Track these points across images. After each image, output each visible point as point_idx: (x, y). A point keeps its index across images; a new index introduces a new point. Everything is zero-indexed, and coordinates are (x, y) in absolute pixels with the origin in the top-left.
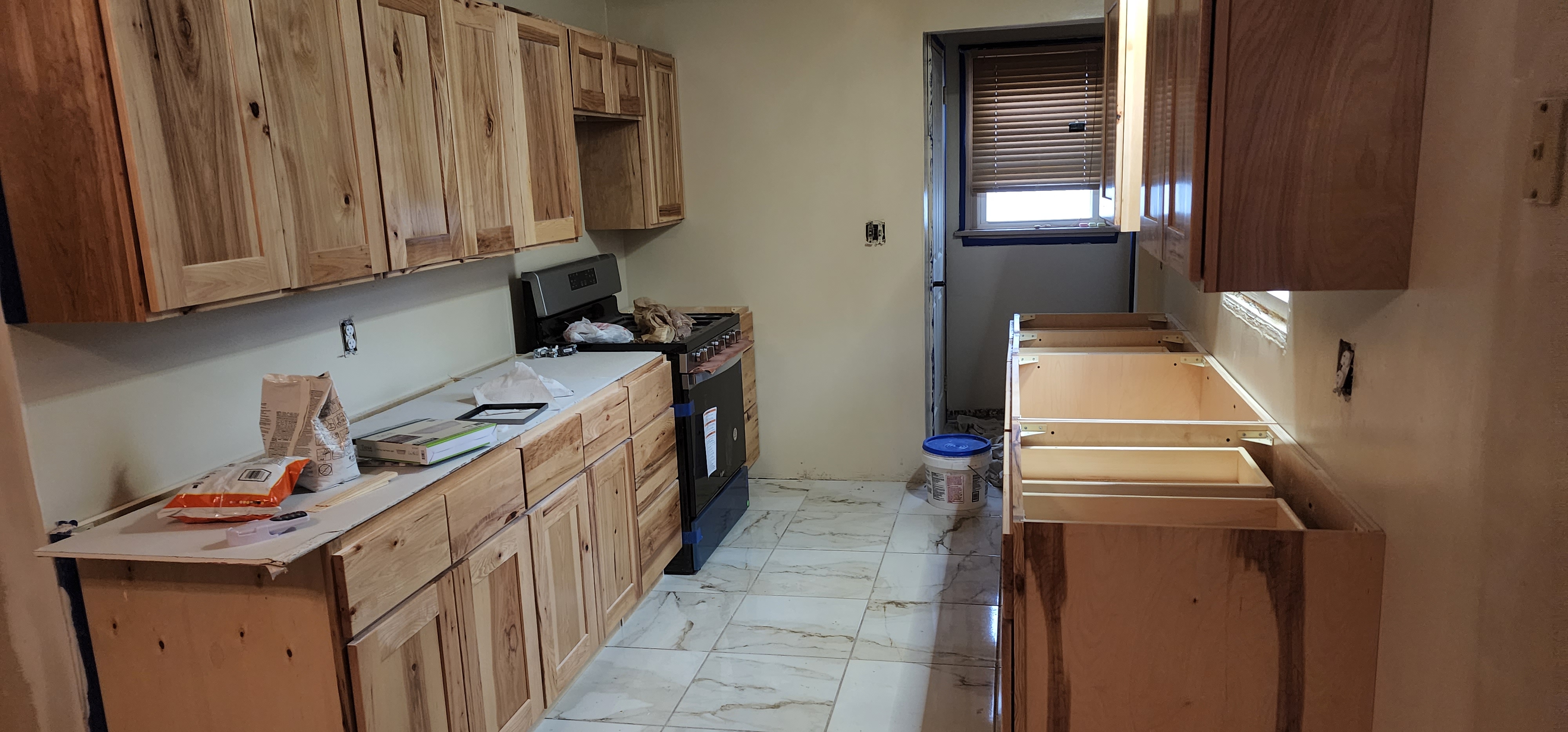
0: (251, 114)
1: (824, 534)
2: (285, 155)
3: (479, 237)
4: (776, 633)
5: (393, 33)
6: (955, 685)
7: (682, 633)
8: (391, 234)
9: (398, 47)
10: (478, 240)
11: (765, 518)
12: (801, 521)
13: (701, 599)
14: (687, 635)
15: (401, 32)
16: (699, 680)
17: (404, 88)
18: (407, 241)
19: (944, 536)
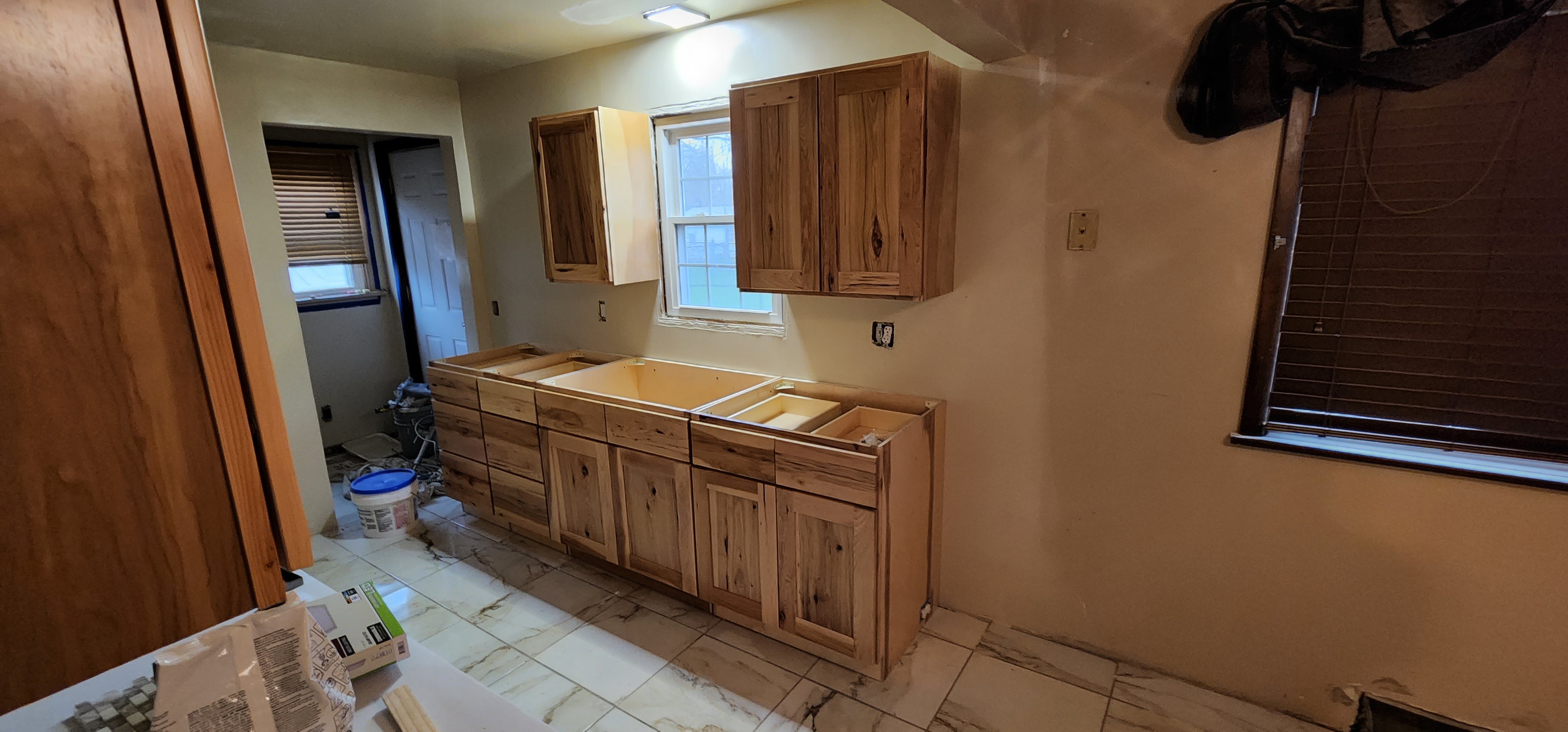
6: (624, 622)
19: (432, 552)
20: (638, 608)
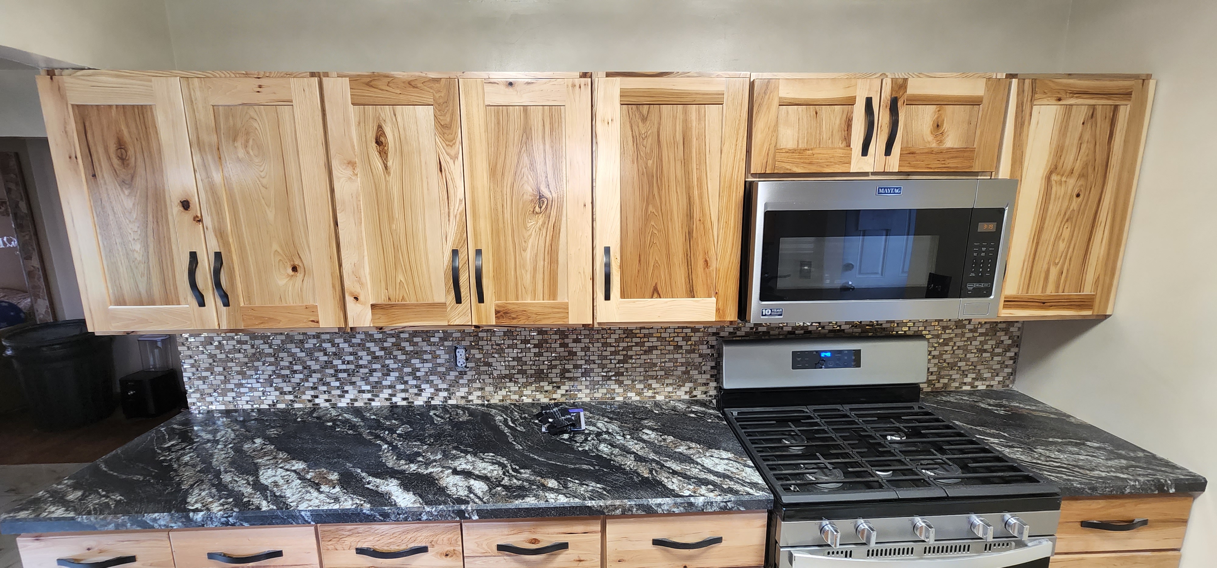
0: (182, 209)
2: (219, 236)
3: (498, 309)
5: (375, 128)
8: (349, 299)
9: (382, 139)
10: (497, 312)
15: (389, 124)
17: (389, 174)
18: (373, 306)
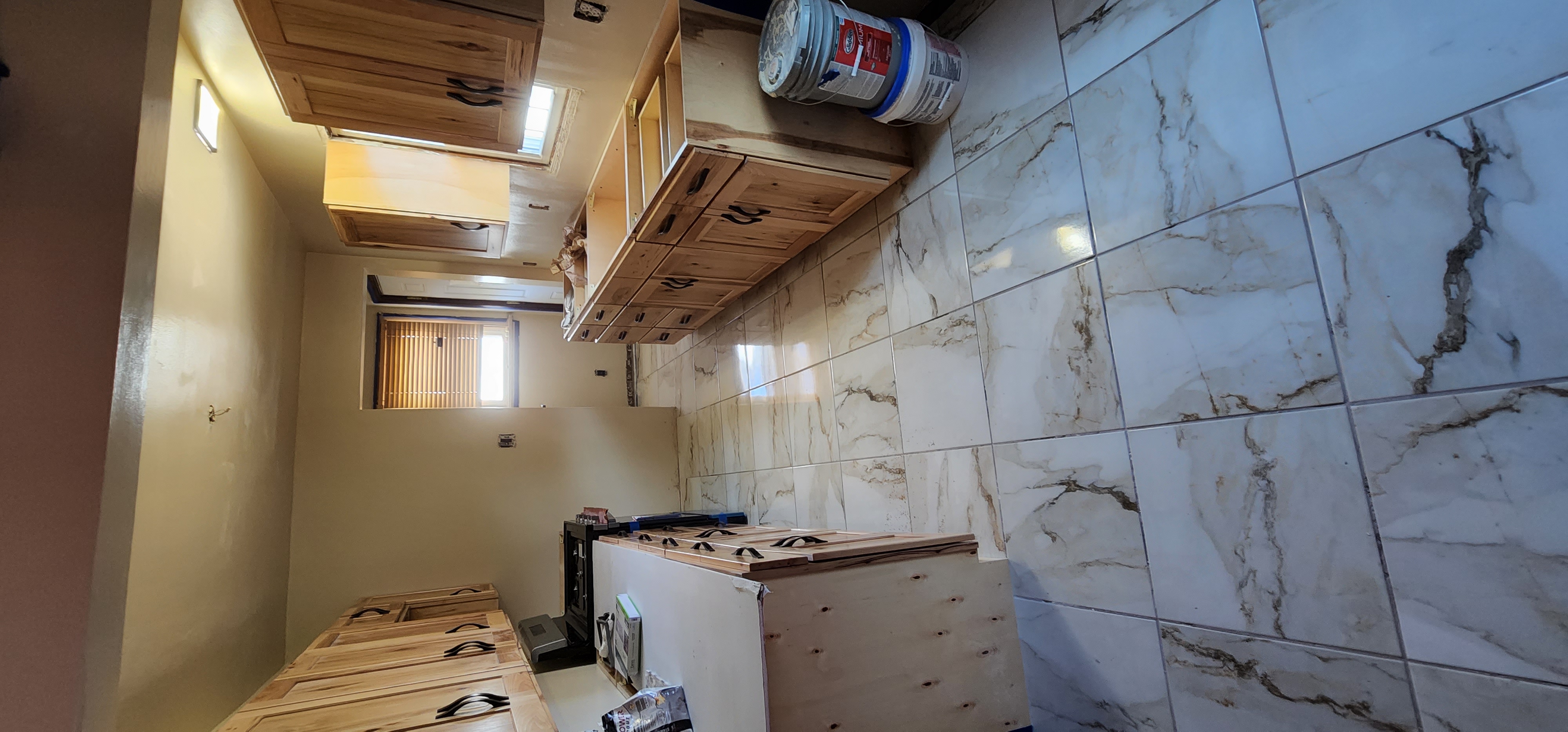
1: (713, 448)
4: (776, 433)
6: (791, 306)
7: (784, 495)
11: (706, 496)
12: (707, 469)
13: (761, 498)
14: (785, 490)
16: (810, 461)
19: (708, 373)
20: (787, 288)
